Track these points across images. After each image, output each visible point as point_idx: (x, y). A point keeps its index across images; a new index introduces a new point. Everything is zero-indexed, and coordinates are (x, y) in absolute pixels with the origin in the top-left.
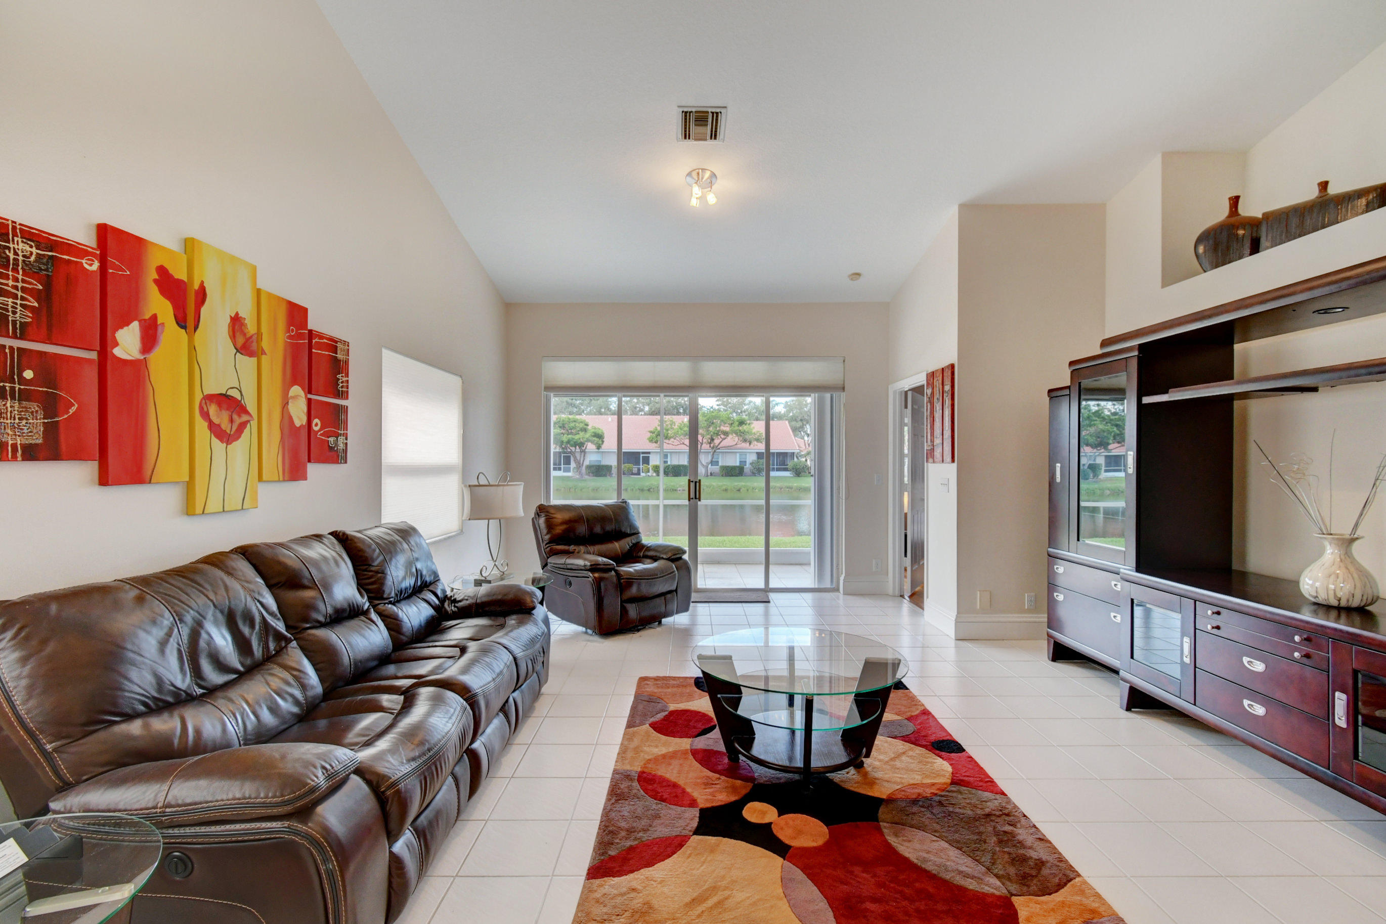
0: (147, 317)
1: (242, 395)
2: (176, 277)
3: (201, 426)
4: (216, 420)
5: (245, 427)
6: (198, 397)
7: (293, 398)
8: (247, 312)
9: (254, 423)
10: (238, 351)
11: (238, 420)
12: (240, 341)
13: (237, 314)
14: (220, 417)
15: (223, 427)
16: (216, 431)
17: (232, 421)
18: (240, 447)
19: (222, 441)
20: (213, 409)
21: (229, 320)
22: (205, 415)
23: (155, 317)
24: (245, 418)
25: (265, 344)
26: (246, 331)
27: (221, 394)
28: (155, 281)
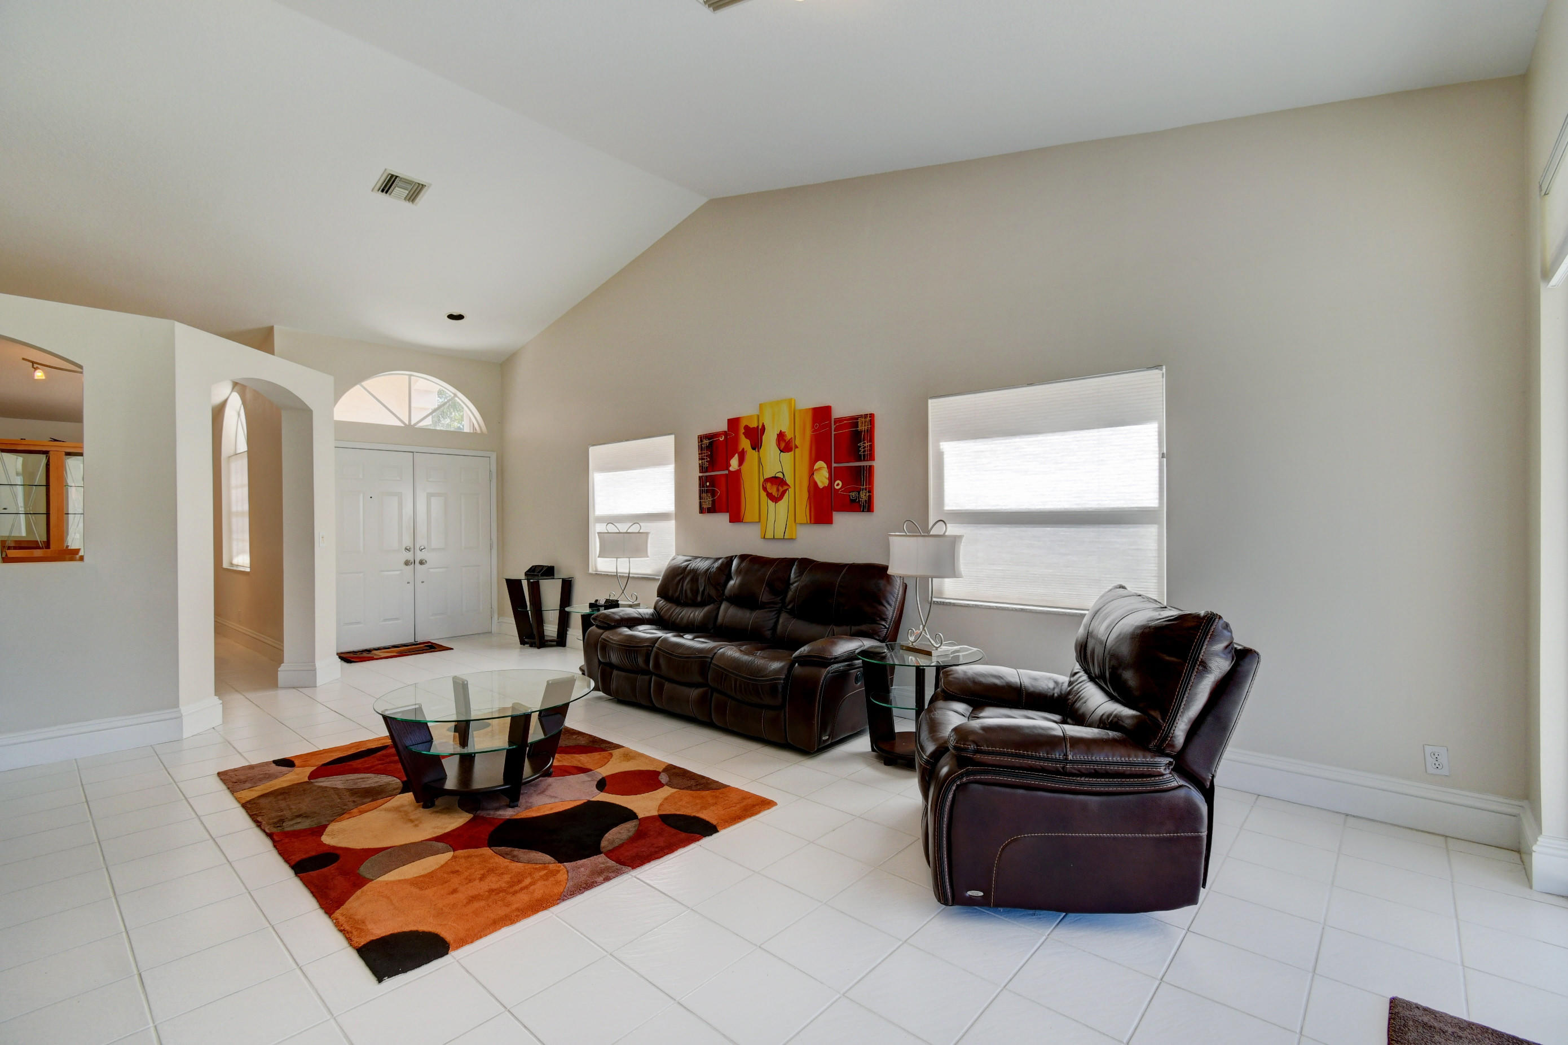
0: (740, 450)
1: (783, 475)
2: (751, 427)
3: (764, 494)
4: (770, 491)
5: (785, 493)
6: (762, 480)
7: (816, 470)
8: (785, 427)
9: (791, 490)
10: (781, 451)
11: (781, 489)
12: (783, 445)
13: (781, 431)
14: (773, 490)
15: (773, 494)
16: (770, 496)
17: (778, 490)
18: (783, 504)
19: (773, 502)
20: (769, 485)
21: (776, 437)
22: (765, 489)
23: (743, 449)
24: (785, 487)
25: (797, 443)
26: (786, 439)
27: (773, 477)
28: (744, 433)
